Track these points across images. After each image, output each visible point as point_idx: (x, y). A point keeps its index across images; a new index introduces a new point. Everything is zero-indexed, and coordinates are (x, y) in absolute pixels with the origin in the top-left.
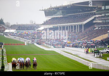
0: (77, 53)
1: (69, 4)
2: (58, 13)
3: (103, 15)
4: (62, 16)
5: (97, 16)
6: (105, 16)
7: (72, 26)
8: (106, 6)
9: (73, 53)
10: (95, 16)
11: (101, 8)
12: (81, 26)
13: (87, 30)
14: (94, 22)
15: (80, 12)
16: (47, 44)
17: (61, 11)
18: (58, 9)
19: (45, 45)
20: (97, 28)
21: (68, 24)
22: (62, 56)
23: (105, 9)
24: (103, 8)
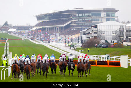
0: (59, 46)
1: (54, 12)
2: (46, 18)
3: (77, 20)
4: (48, 20)
5: (73, 21)
6: (79, 21)
7: (55, 28)
8: (79, 14)
9: (56, 47)
10: (71, 21)
11: (76, 15)
12: (62, 28)
13: (66, 30)
14: (71, 25)
15: (61, 18)
16: (37, 40)
17: (48, 17)
18: (46, 15)
19: (36, 40)
20: (73, 29)
21: (53, 26)
22: (48, 48)
23: (79, 16)
24: (77, 15)
